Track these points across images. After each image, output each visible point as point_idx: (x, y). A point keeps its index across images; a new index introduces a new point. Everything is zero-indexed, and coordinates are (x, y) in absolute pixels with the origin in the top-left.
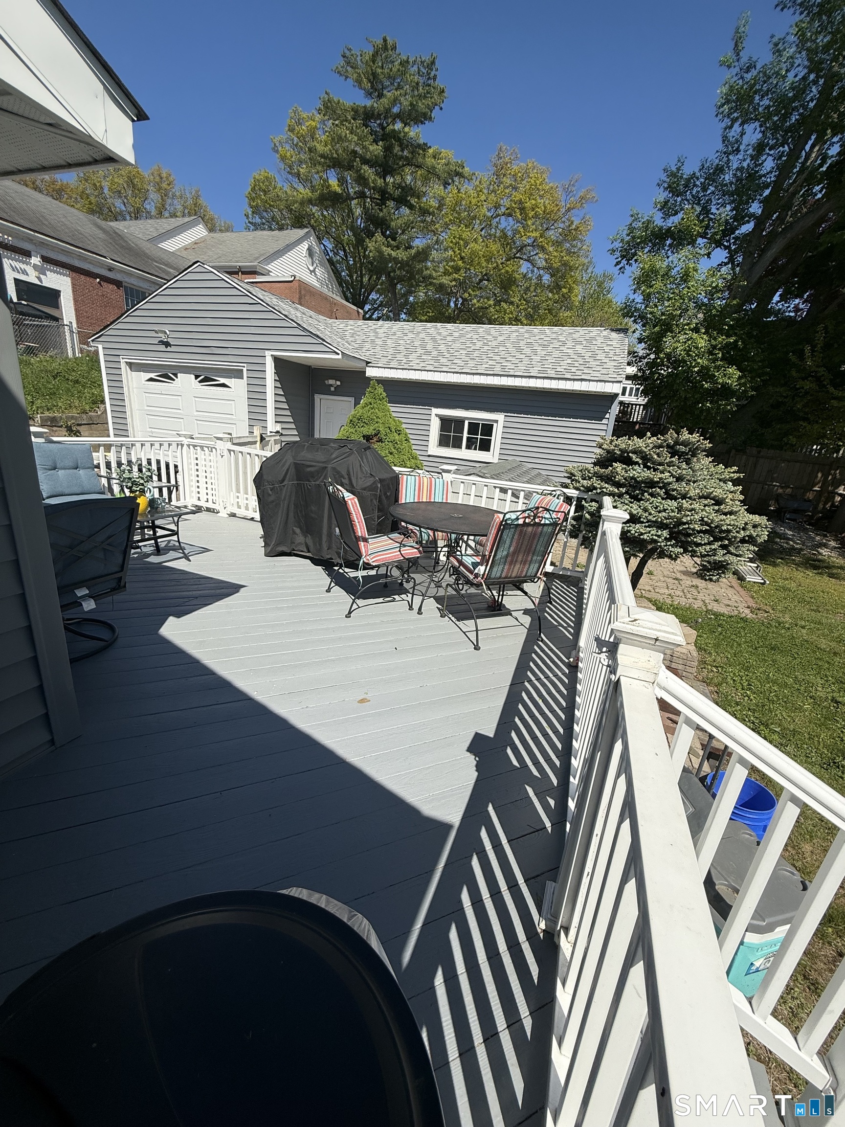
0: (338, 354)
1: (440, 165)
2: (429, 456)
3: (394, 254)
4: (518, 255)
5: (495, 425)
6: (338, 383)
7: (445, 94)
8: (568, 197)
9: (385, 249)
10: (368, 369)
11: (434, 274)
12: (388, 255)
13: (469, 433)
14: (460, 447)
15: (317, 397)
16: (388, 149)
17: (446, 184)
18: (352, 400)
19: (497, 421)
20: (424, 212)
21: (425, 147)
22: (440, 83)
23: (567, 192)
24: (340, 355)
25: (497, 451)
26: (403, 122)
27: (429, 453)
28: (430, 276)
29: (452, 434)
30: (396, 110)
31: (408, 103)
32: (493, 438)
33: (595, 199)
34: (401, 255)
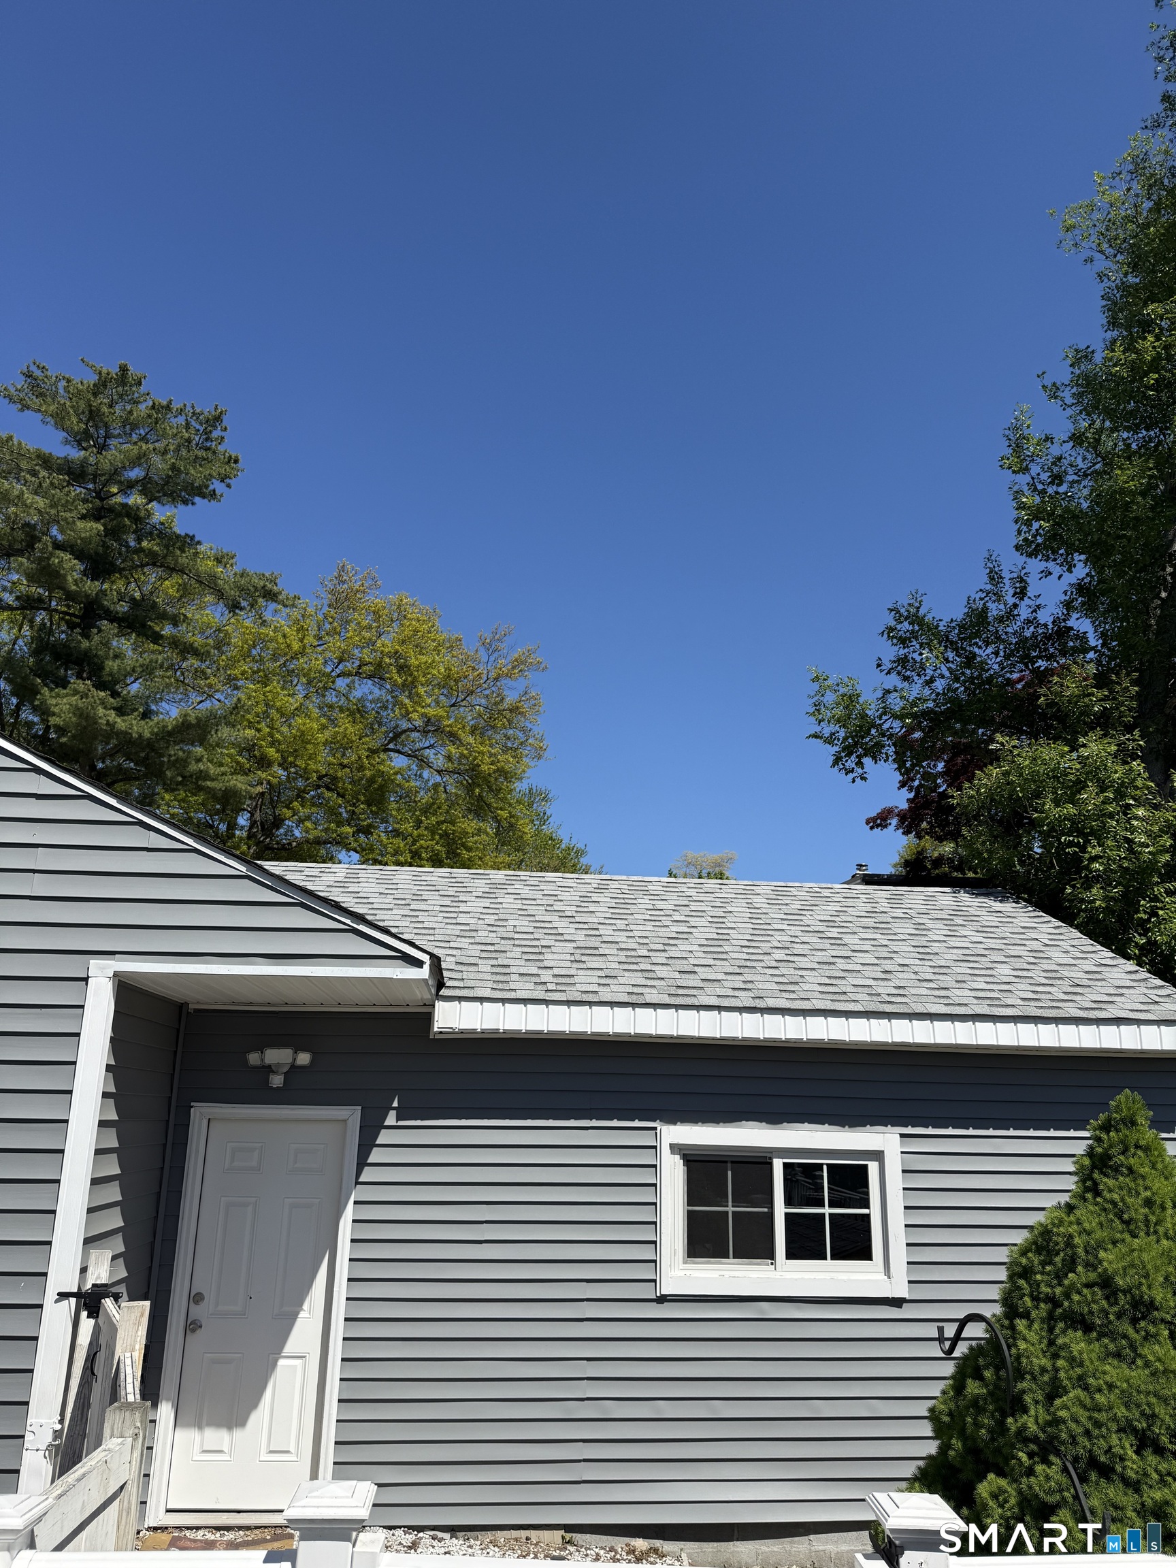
0: (419, 964)
1: (225, 574)
2: (662, 1299)
3: (121, 723)
4: (391, 746)
5: (873, 1167)
6: (304, 1058)
7: (240, 465)
8: (492, 659)
9: (101, 711)
10: (440, 1007)
11: (213, 770)
12: (108, 723)
13: (789, 1202)
14: (768, 1253)
15: (200, 1113)
16: (113, 532)
17: (234, 607)
18: (352, 1115)
19: (878, 1156)
20: (187, 650)
21: (188, 542)
22: (228, 447)
23: (491, 648)
24: (426, 967)
25: (899, 1255)
26: (143, 492)
27: (667, 1289)
28: (204, 776)
29: (730, 1209)
30: (135, 474)
31: (166, 467)
32: (875, 1212)
33: (543, 666)
34: (133, 725)
